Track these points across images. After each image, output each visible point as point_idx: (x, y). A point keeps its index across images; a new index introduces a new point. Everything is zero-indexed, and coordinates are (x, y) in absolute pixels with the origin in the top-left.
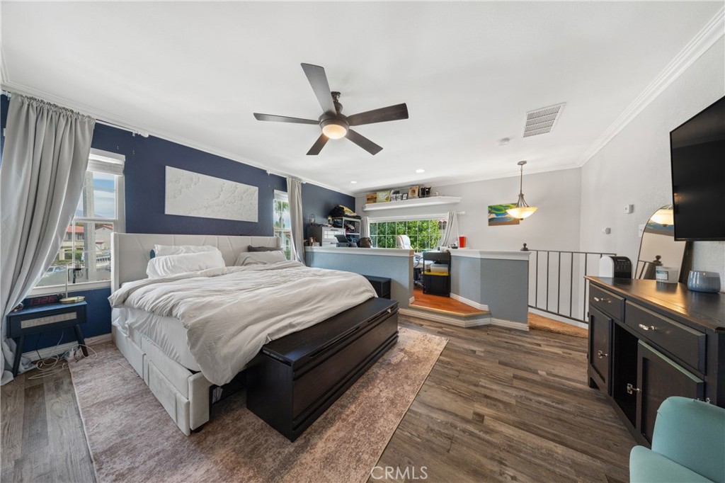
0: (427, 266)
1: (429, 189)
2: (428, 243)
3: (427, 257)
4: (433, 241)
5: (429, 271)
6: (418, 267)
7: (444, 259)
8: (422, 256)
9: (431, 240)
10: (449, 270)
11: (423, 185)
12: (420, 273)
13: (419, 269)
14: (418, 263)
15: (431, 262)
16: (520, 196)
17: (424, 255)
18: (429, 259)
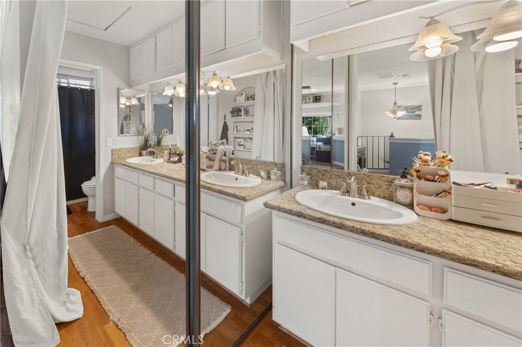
0: (318, 146)
1: (320, 96)
3: (318, 140)
4: (323, 130)
5: (320, 148)
6: (313, 146)
7: (328, 141)
9: (322, 128)
10: (331, 148)
11: (315, 94)
12: (314, 150)
13: (314, 148)
14: (313, 144)
15: (321, 144)
16: (395, 103)
17: (317, 139)
18: (320, 142)
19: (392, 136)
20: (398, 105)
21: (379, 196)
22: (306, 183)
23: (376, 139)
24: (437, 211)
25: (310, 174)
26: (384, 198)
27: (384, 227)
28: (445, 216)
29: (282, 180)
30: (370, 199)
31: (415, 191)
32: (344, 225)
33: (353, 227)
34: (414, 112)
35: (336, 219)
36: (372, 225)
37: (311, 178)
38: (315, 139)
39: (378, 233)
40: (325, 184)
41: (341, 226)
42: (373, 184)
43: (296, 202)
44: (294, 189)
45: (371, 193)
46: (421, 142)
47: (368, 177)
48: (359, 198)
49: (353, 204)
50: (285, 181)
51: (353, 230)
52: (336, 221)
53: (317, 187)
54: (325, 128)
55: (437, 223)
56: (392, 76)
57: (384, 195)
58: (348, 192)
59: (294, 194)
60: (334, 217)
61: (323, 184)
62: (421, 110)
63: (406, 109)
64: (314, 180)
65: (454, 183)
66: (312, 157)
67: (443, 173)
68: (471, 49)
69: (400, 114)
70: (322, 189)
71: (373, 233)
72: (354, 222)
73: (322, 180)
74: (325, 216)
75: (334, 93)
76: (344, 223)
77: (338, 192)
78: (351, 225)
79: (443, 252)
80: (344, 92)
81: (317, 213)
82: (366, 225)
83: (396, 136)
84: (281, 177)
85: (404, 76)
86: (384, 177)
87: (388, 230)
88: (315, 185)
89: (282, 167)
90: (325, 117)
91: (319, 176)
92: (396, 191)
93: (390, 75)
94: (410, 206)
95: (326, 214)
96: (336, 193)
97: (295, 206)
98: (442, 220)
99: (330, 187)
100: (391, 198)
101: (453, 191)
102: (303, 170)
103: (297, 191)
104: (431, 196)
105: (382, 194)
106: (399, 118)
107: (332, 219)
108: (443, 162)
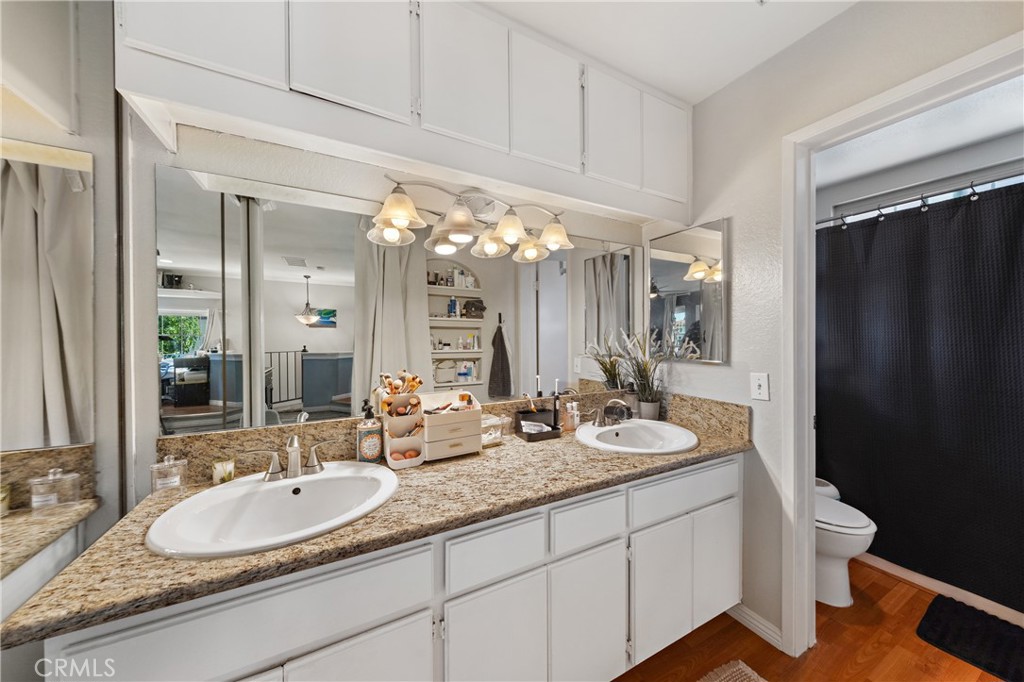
0: (179, 375)
1: (180, 277)
2: (179, 345)
3: (178, 364)
4: (188, 342)
5: (183, 380)
6: (167, 377)
7: (203, 364)
8: (172, 364)
9: (185, 340)
10: (208, 376)
11: (169, 271)
12: (169, 384)
13: (168, 380)
14: (167, 373)
15: (185, 370)
16: (308, 304)
17: (175, 361)
18: (182, 367)
19: (304, 351)
20: (311, 306)
21: (334, 458)
22: (176, 481)
23: (283, 356)
24: (411, 457)
25: (186, 455)
26: (342, 458)
27: (368, 520)
28: (418, 461)
29: (84, 497)
30: (322, 468)
31: (386, 434)
32: (302, 560)
33: (321, 553)
34: (328, 318)
35: (281, 552)
36: (350, 528)
37: (189, 462)
38: (170, 361)
39: (366, 539)
40: (230, 467)
41: (298, 565)
42: (325, 440)
43: (154, 555)
44: (136, 512)
45: (323, 457)
46: (340, 357)
47: (316, 428)
48: (306, 474)
49: (296, 491)
50: (95, 497)
51: (323, 558)
52: (282, 560)
53: (208, 480)
54: (191, 339)
55: (415, 474)
56: (305, 265)
57: (341, 453)
58: (283, 469)
59: (137, 530)
60: (276, 548)
61: (223, 468)
62: (335, 316)
63: (320, 313)
64: (198, 466)
65: (426, 412)
66: (163, 400)
67: (414, 401)
68: (425, 245)
69: (315, 319)
70: (223, 481)
71: (358, 546)
72: (319, 540)
73: (220, 459)
74: (254, 561)
75: (226, 277)
76: (302, 555)
77: (261, 475)
78: (316, 549)
79: (448, 522)
80: (240, 277)
81: (229, 562)
82: (341, 531)
83: (310, 350)
84: (82, 487)
85: (319, 268)
86: (340, 422)
87: (376, 524)
88: (201, 478)
89: (84, 460)
90: (191, 318)
91: (211, 453)
92: (360, 442)
93: (302, 263)
94: (381, 460)
95: (254, 553)
96: (259, 481)
97: (152, 573)
98: (417, 467)
99: (242, 470)
100: (351, 455)
101: (426, 424)
102: (162, 451)
103: (148, 515)
104: (403, 436)
105: (338, 453)
106: (311, 326)
107: (271, 558)
108: (413, 386)
